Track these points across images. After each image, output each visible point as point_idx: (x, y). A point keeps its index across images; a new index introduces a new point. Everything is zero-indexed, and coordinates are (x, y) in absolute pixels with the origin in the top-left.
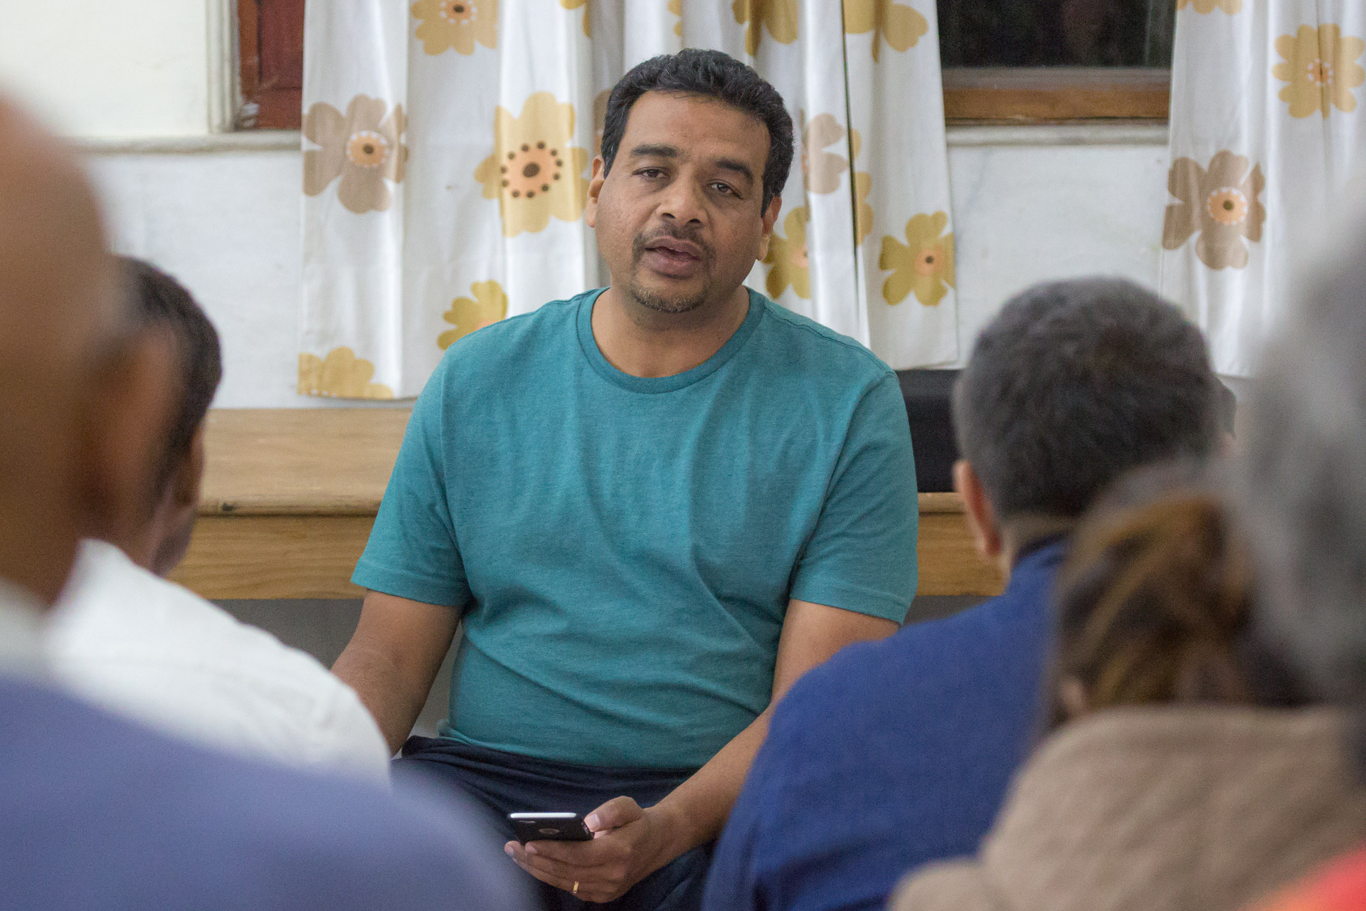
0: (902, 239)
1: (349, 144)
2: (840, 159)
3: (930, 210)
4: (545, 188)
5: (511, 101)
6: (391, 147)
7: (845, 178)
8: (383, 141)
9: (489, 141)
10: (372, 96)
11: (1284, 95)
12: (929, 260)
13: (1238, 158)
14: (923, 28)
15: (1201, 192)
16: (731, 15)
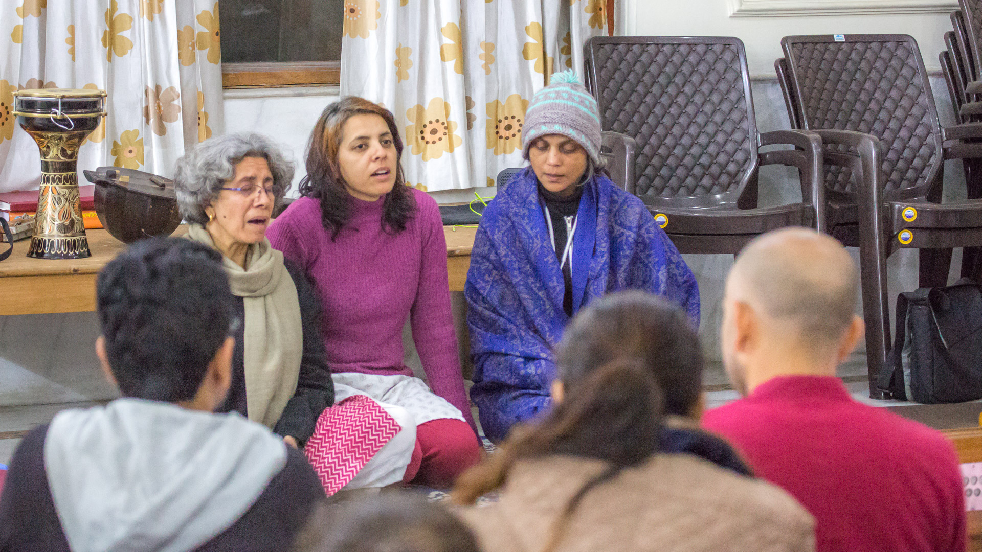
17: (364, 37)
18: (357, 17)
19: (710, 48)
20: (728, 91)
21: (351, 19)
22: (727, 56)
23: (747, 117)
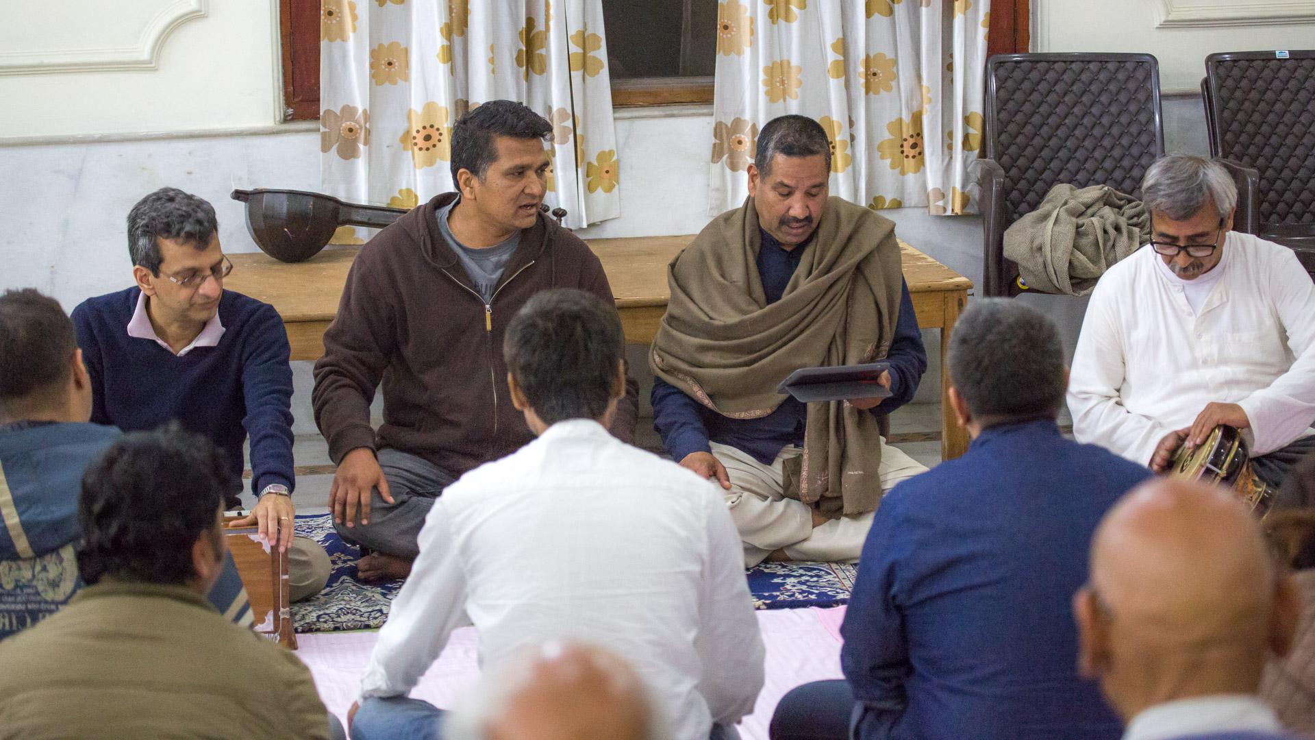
0: (595, 163)
1: (341, 128)
2: (568, 127)
3: (607, 149)
4: (434, 146)
5: (417, 105)
6: (361, 128)
7: (571, 137)
8: (357, 126)
9: (406, 125)
10: (351, 106)
11: (767, 93)
12: (607, 172)
13: (745, 120)
14: (602, 67)
15: (728, 135)
16: (515, 63)
17: (739, 53)
18: (731, 34)
19: (1122, 65)
20: (1138, 113)
21: (725, 36)
22: (1140, 74)
23: (1155, 141)
